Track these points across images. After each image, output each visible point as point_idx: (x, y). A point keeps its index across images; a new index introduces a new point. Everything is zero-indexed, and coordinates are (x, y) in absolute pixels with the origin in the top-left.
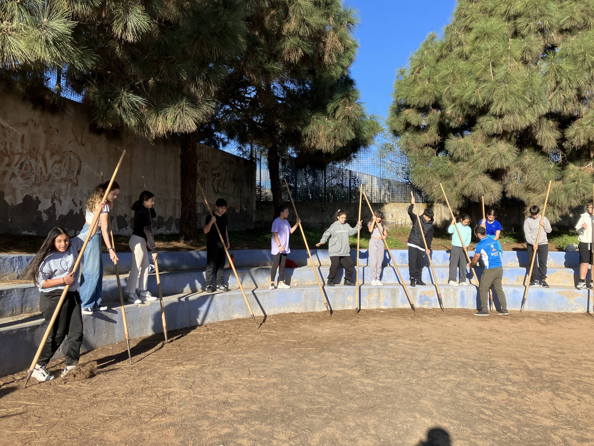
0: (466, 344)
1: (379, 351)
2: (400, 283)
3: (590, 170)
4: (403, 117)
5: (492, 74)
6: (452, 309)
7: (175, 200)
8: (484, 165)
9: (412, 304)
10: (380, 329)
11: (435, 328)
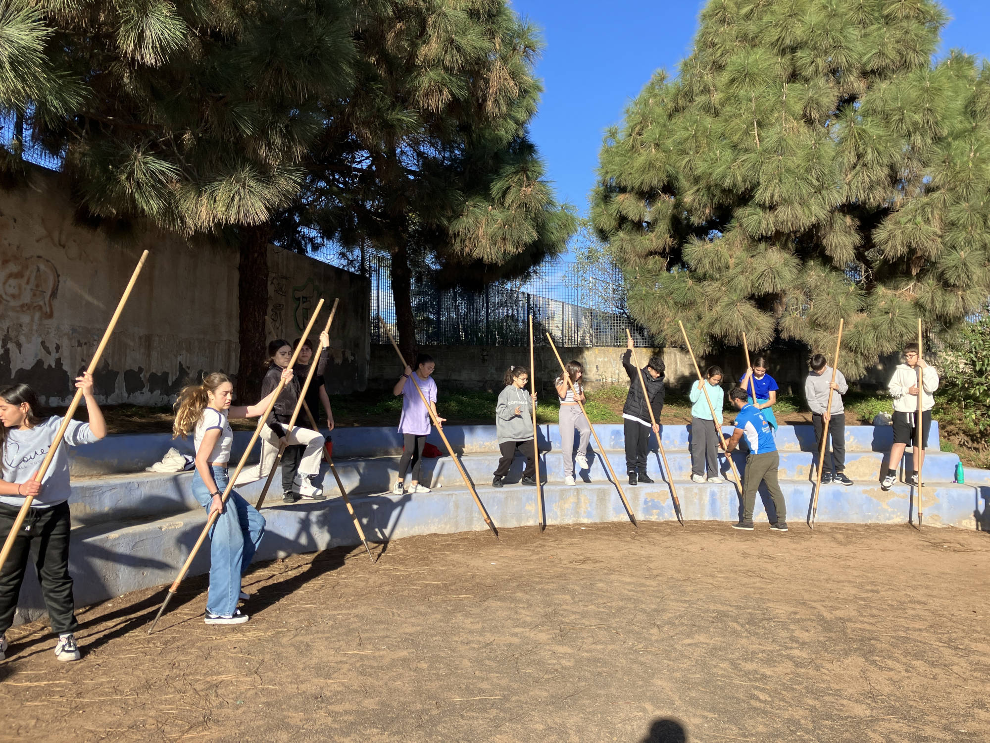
0: (722, 580)
1: (580, 597)
2: (610, 480)
3: (909, 295)
4: (615, 206)
5: (757, 138)
6: (696, 521)
7: (229, 342)
8: (747, 287)
9: (631, 514)
10: (581, 557)
11: (670, 554)
